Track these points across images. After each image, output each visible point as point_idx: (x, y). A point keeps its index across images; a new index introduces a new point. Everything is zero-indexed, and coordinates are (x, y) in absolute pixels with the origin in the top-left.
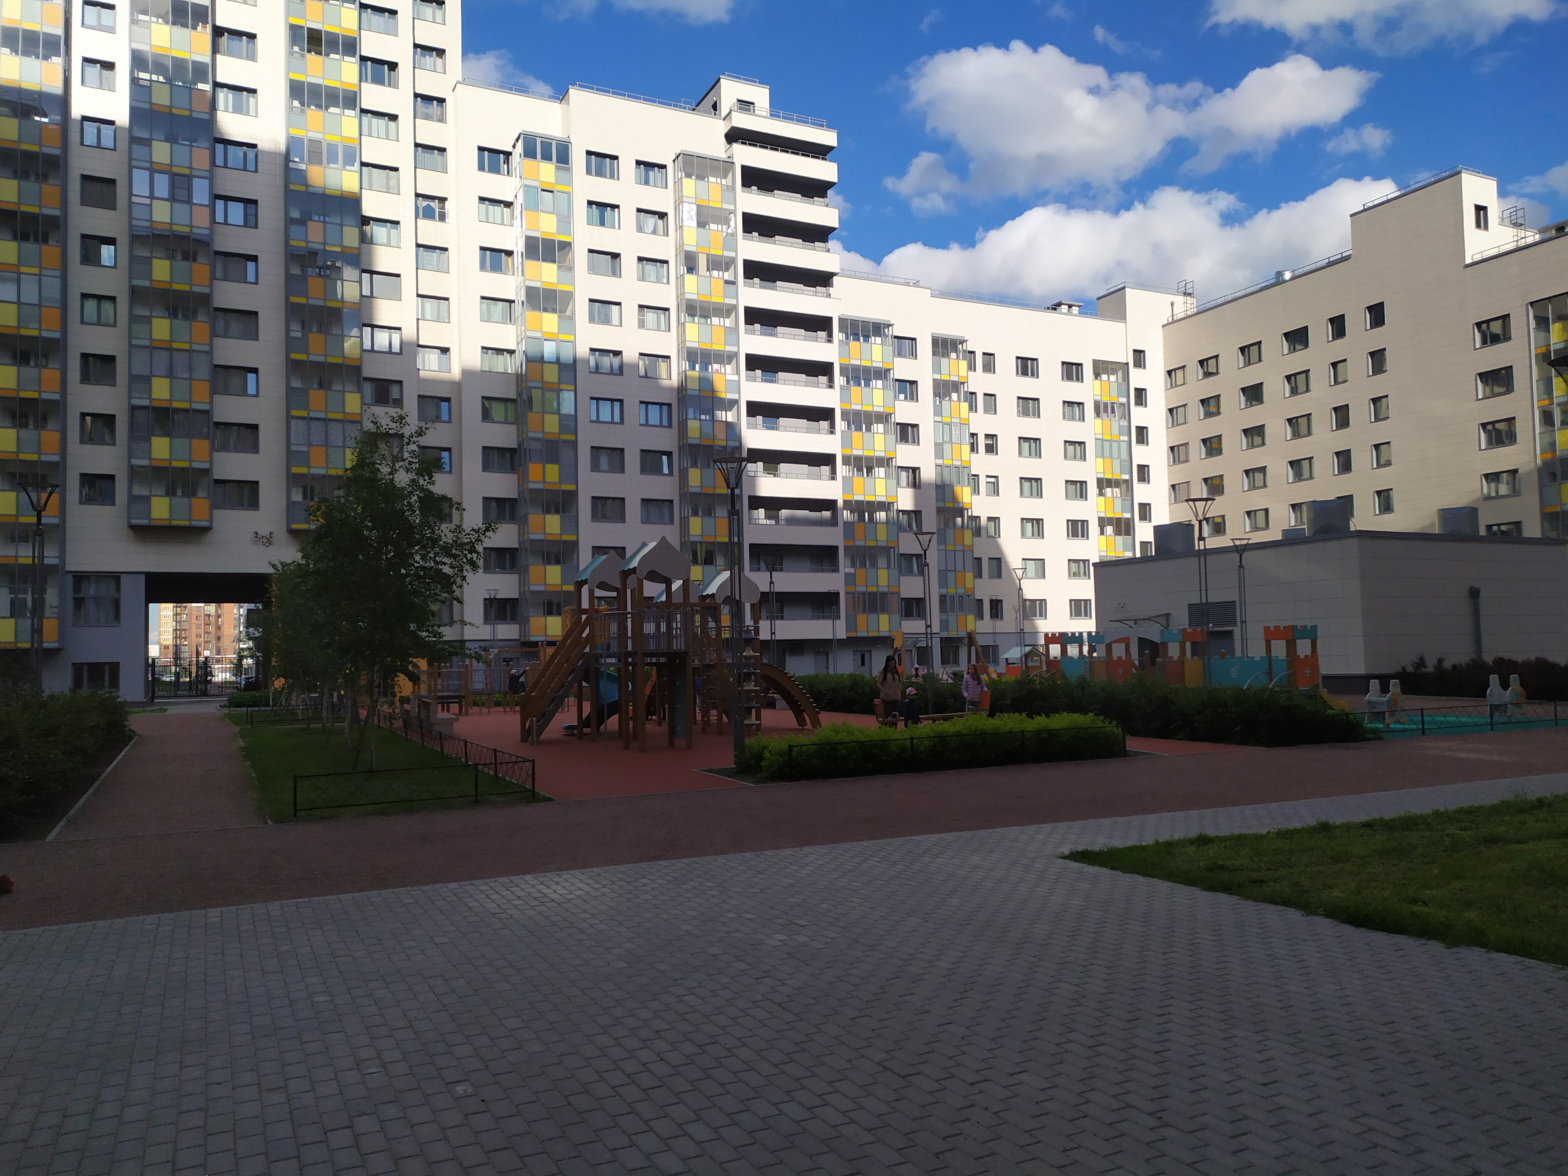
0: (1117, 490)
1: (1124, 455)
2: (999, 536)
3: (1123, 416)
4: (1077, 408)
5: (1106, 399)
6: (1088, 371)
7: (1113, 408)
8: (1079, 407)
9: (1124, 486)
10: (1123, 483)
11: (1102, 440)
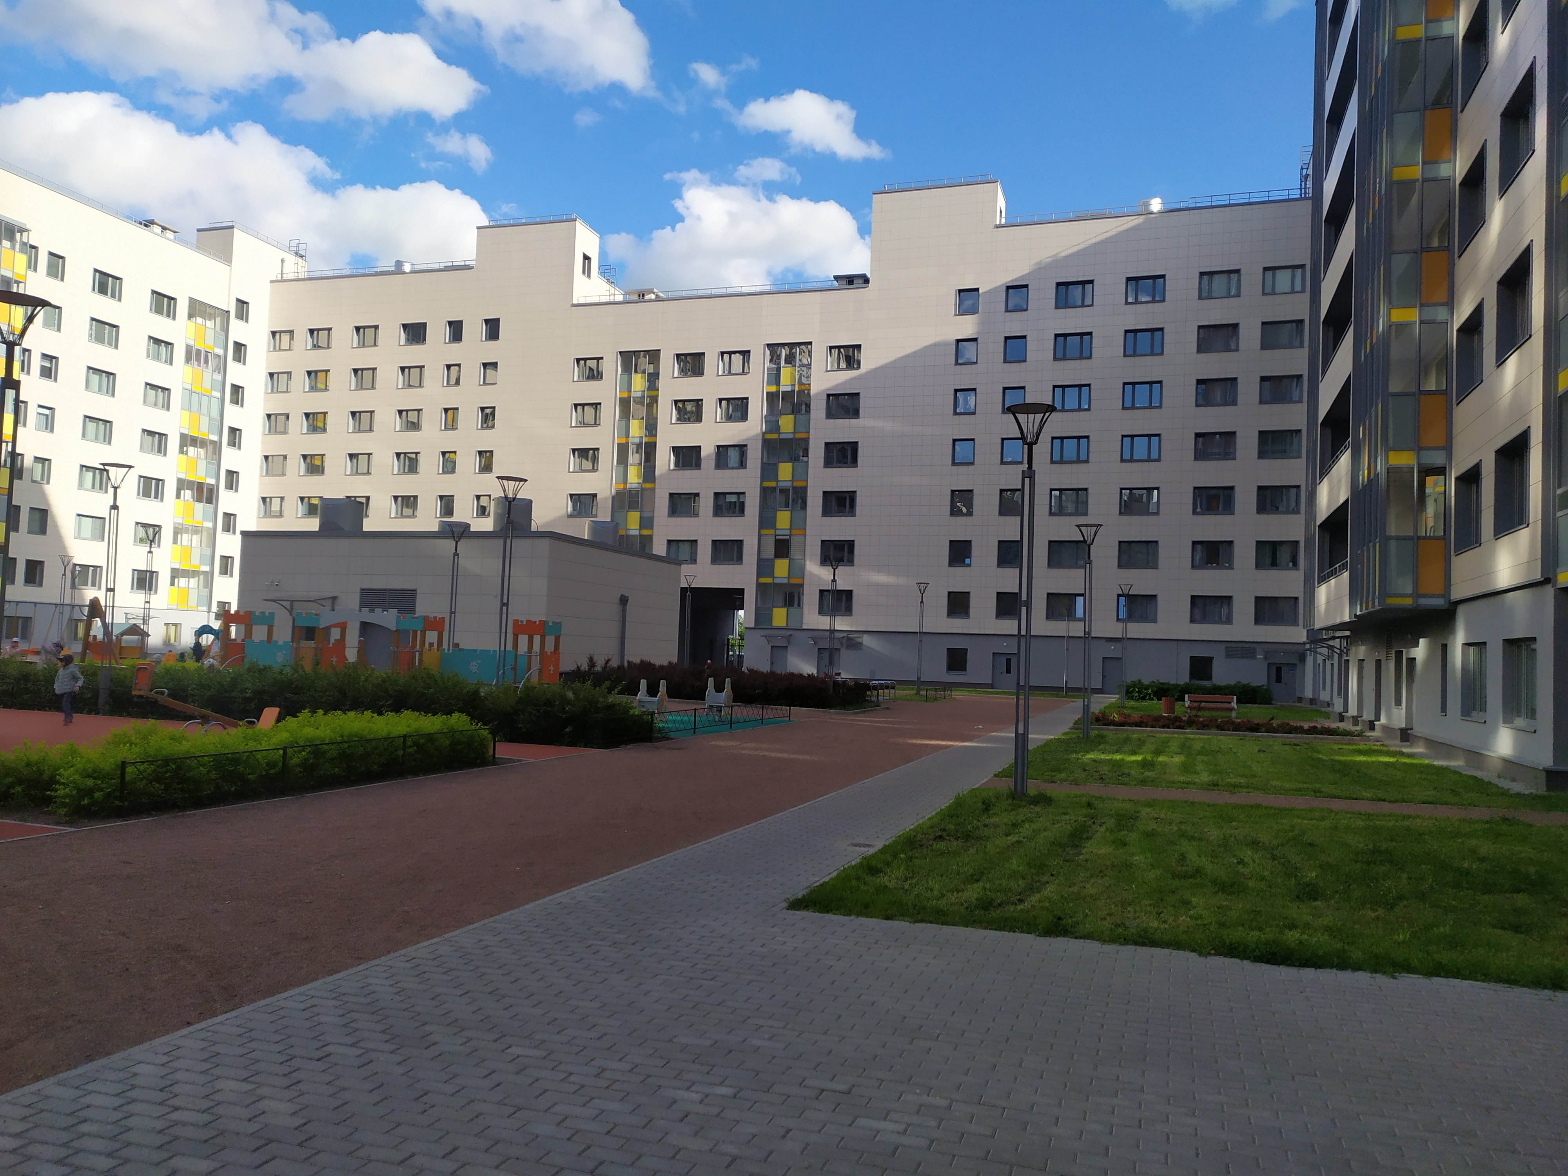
0: (202, 451)
1: (215, 413)
2: (48, 483)
3: (217, 369)
4: (164, 348)
5: (200, 346)
6: (182, 308)
7: (206, 357)
8: (167, 348)
9: (210, 448)
10: (210, 444)
11: (191, 392)
